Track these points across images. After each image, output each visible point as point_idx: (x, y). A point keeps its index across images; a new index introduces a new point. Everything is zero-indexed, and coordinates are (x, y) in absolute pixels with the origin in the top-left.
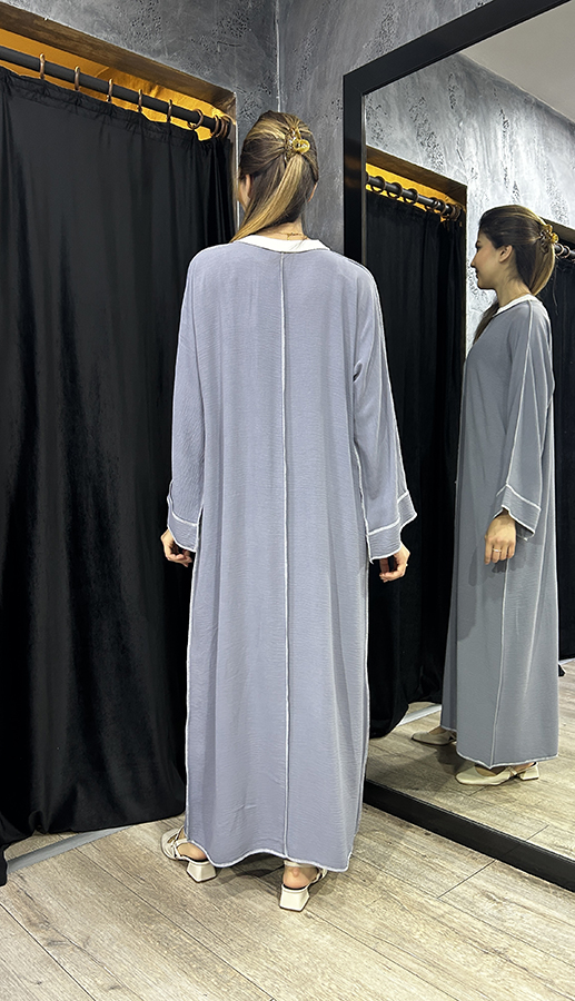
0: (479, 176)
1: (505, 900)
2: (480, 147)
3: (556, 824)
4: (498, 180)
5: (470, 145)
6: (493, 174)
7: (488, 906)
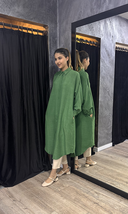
1: (100, 194)
2: (104, 29)
3: (112, 179)
4: (108, 36)
5: (102, 28)
7: (96, 195)
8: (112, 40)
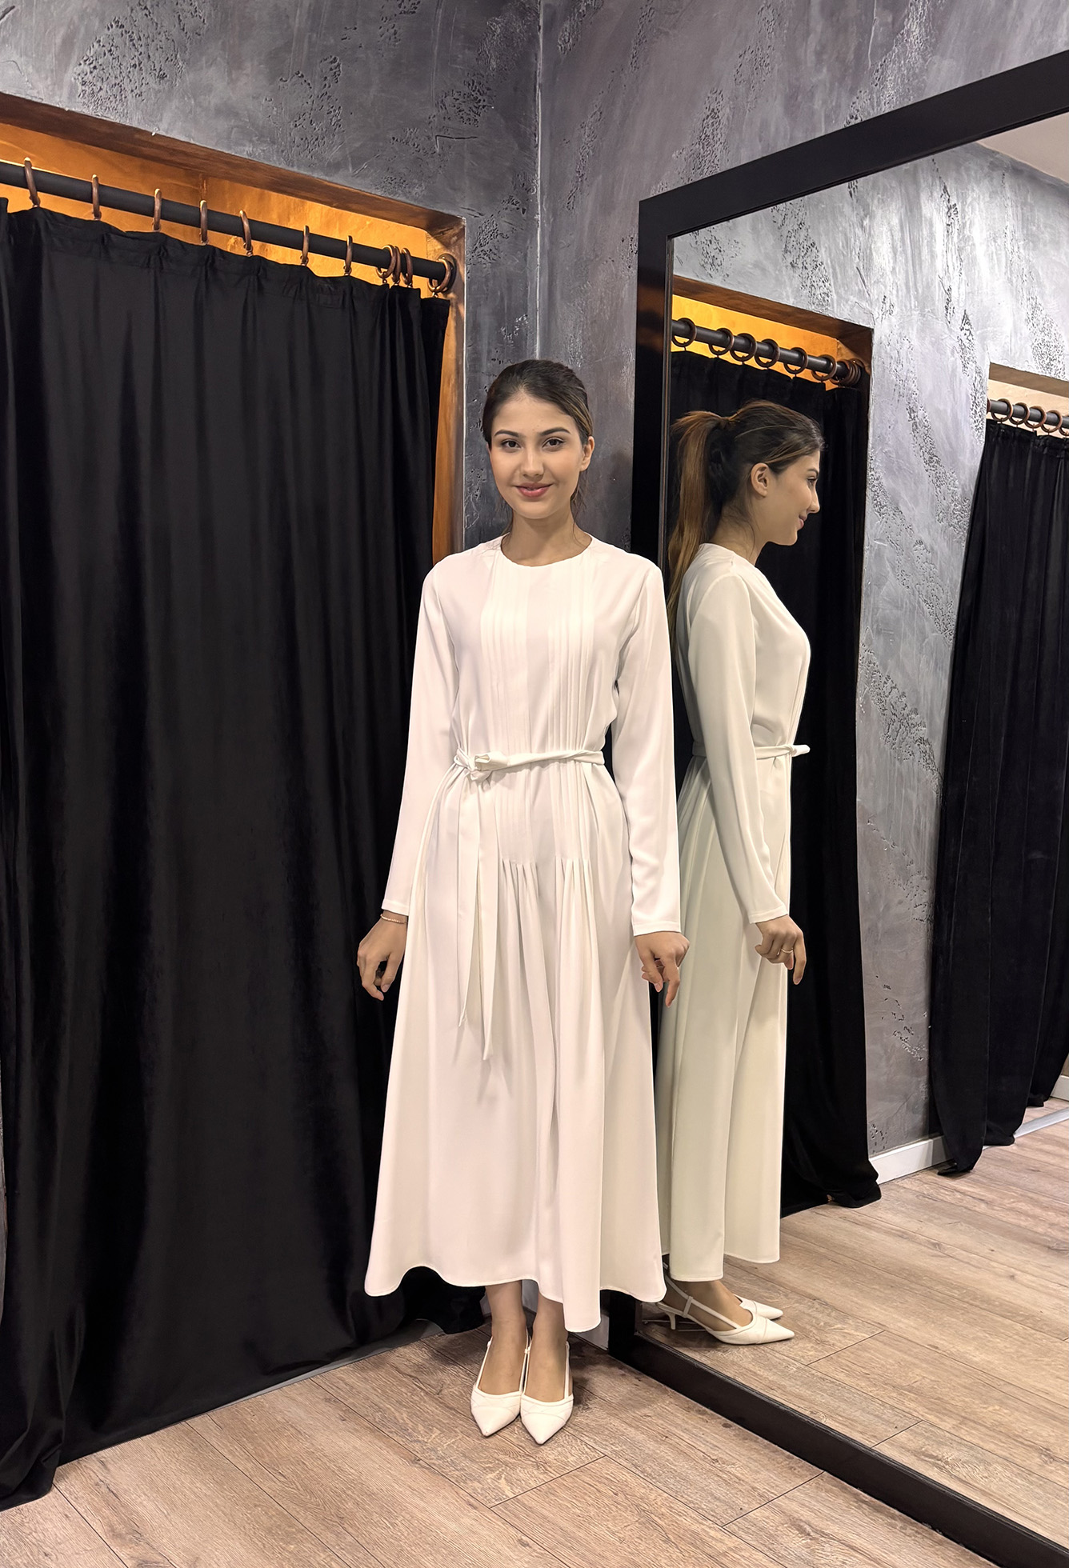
0: (896, 310)
1: (823, 1534)
2: (901, 258)
3: (932, 1418)
4: (933, 311)
5: (883, 255)
6: (924, 301)
7: (795, 1543)
8: (963, 348)
